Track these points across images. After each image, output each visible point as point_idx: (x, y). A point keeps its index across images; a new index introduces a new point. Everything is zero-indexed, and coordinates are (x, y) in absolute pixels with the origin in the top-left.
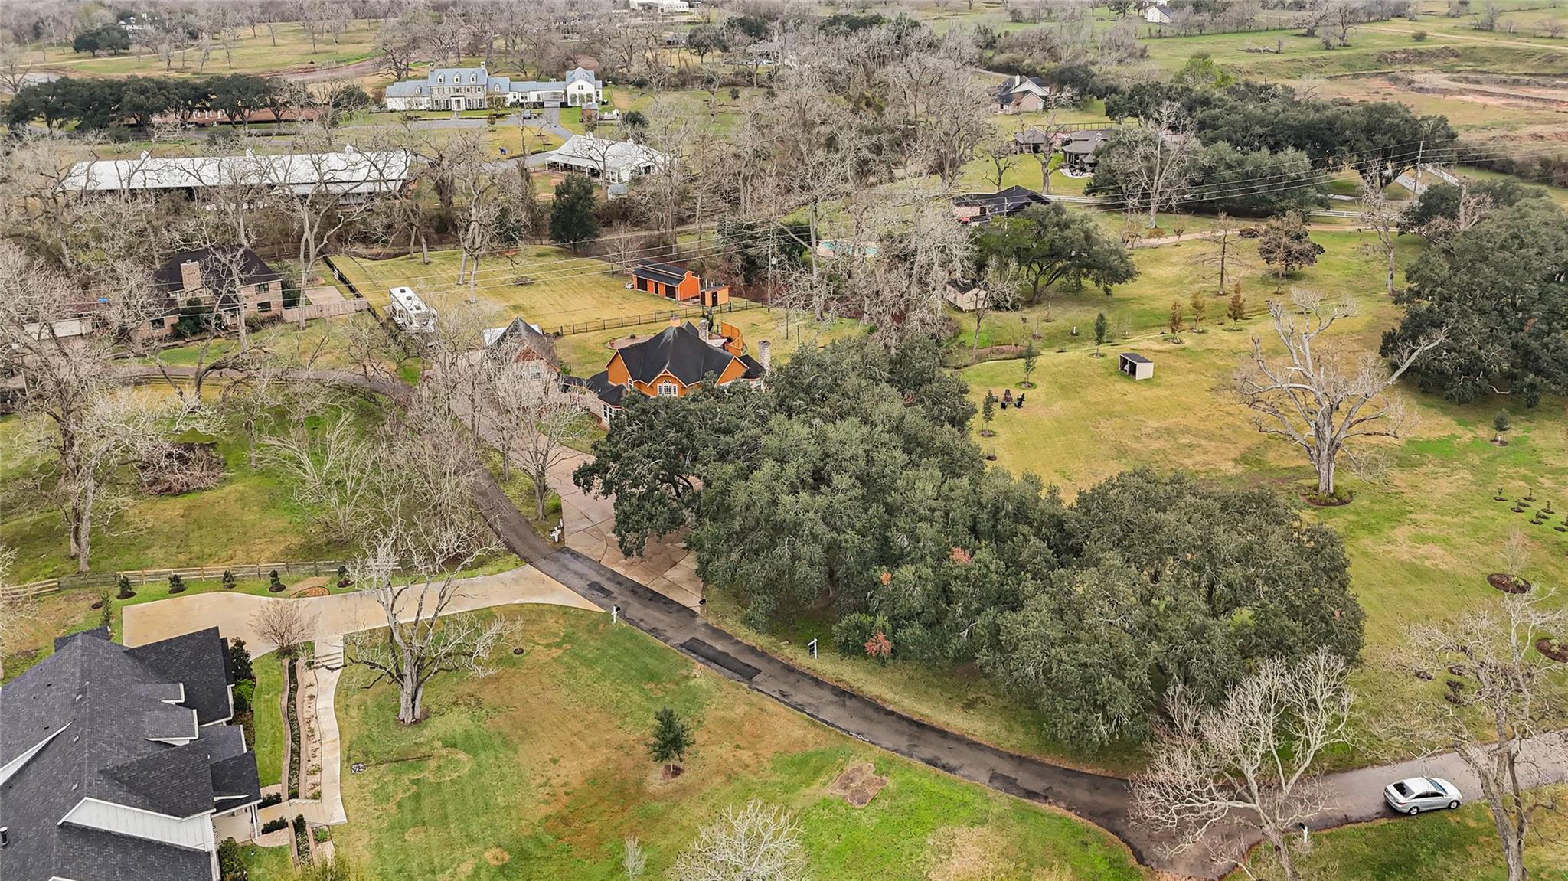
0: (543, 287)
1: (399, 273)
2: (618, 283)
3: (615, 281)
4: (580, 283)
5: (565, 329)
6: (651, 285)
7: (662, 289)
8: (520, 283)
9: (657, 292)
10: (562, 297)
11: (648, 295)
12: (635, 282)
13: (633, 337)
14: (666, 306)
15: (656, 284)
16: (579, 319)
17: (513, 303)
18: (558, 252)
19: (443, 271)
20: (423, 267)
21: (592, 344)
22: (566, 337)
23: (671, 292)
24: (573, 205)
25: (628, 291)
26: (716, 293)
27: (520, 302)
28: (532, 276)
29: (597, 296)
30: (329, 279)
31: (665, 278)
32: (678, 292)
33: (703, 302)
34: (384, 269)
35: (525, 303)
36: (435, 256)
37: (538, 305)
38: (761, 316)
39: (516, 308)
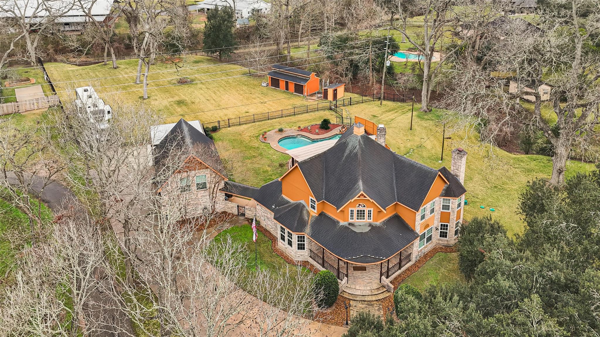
0: (200, 86)
1: (94, 75)
2: (256, 82)
3: (252, 81)
4: (227, 82)
5: (222, 123)
6: (282, 84)
7: (292, 87)
8: (182, 82)
9: (287, 89)
10: (215, 93)
11: (280, 91)
12: (269, 81)
13: (281, 130)
14: (298, 101)
15: (287, 83)
16: (231, 114)
17: (177, 98)
18: (208, 60)
19: (126, 73)
20: (113, 71)
21: (246, 137)
22: (223, 131)
23: (299, 89)
24: (220, 26)
25: (265, 89)
26: (336, 90)
27: (183, 97)
28: (192, 77)
29: (242, 92)
30: (40, 80)
31: (294, 78)
32: (305, 89)
33: (326, 97)
34: (84, 72)
35: (187, 98)
36: (122, 63)
37: (197, 101)
38: (376, 108)
39: (180, 103)
